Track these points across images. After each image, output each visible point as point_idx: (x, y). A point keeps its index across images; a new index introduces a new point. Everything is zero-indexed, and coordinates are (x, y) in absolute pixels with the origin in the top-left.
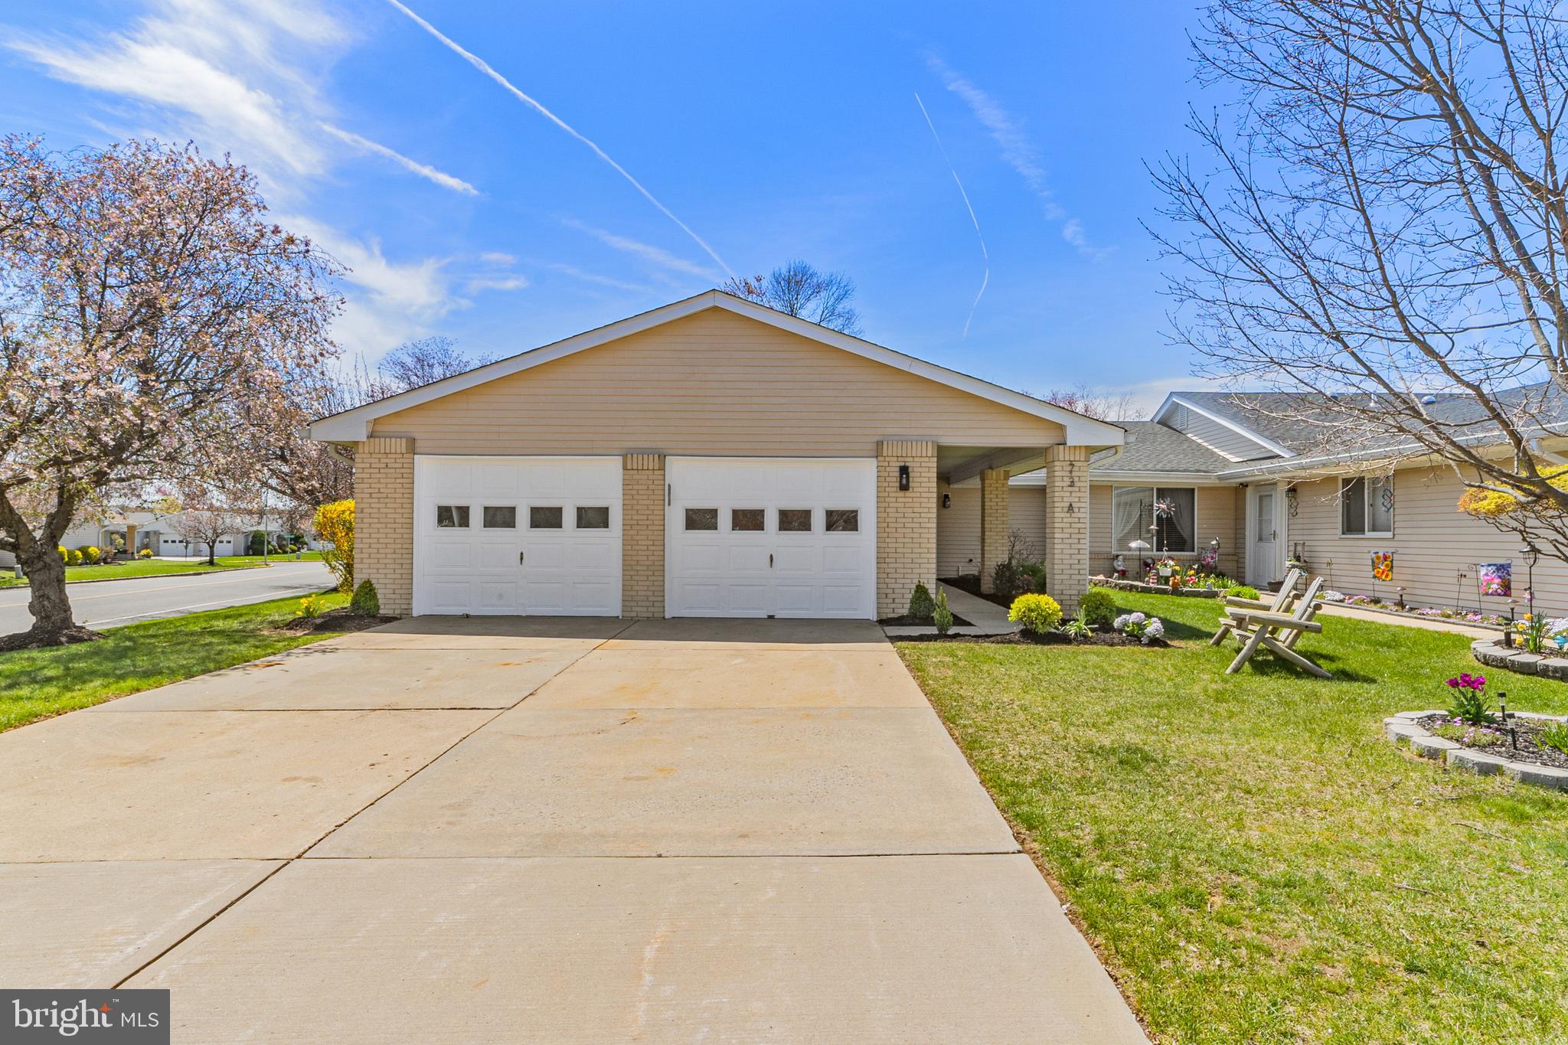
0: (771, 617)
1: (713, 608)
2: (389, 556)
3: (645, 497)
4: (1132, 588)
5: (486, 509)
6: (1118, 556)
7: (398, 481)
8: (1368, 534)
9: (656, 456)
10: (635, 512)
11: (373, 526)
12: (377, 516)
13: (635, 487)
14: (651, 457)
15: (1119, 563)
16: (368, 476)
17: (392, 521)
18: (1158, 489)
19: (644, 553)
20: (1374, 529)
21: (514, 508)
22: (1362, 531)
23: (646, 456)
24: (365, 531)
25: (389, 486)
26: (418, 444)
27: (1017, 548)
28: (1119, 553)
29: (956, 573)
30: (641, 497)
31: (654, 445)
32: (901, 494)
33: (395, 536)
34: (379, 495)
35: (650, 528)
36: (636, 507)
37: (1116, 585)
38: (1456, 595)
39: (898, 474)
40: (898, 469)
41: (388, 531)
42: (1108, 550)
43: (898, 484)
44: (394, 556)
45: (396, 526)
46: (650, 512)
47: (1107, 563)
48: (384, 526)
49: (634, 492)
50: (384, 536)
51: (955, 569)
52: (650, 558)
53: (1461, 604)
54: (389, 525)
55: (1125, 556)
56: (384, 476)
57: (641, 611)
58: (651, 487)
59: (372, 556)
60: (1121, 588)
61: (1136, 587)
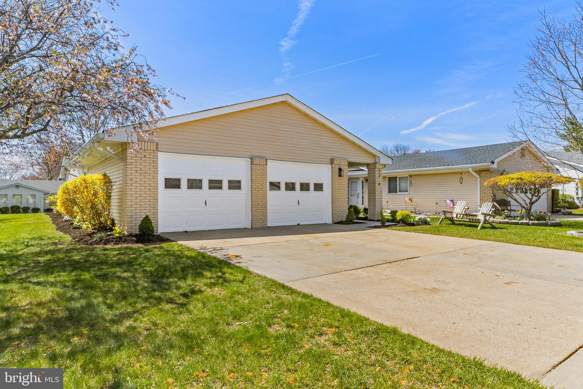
0: (298, 224)
1: (280, 222)
2: (146, 203)
3: (261, 176)
5: (188, 180)
7: (151, 164)
8: (398, 193)
9: (265, 159)
10: (257, 183)
11: (137, 187)
12: (140, 182)
13: (257, 172)
14: (263, 159)
16: (135, 161)
17: (148, 185)
19: (260, 200)
20: (400, 192)
21: (201, 180)
22: (397, 192)
23: (261, 159)
24: (133, 190)
25: (146, 167)
26: (159, 146)
30: (259, 176)
31: (263, 155)
32: (339, 178)
33: (150, 193)
34: (141, 172)
35: (262, 189)
36: (257, 181)
38: (435, 209)
39: (338, 171)
40: (338, 169)
41: (146, 190)
43: (338, 174)
44: (150, 203)
45: (150, 188)
46: (262, 183)
48: (144, 187)
49: (256, 174)
50: (144, 193)
52: (263, 202)
53: (437, 211)
54: (146, 187)
56: (144, 161)
57: (258, 225)
58: (263, 172)
59: (137, 203)
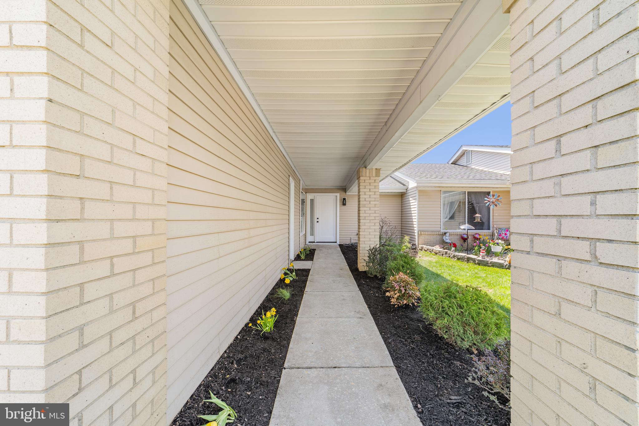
4: (468, 260)
6: (445, 233)
15: (447, 238)
18: (468, 192)
27: (384, 229)
28: (446, 231)
29: (349, 241)
37: (454, 256)
42: (439, 229)
47: (438, 238)
51: (350, 239)
55: (450, 233)
60: (458, 259)
61: (474, 260)
